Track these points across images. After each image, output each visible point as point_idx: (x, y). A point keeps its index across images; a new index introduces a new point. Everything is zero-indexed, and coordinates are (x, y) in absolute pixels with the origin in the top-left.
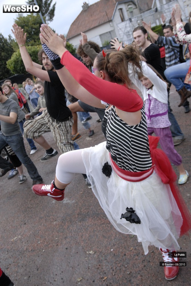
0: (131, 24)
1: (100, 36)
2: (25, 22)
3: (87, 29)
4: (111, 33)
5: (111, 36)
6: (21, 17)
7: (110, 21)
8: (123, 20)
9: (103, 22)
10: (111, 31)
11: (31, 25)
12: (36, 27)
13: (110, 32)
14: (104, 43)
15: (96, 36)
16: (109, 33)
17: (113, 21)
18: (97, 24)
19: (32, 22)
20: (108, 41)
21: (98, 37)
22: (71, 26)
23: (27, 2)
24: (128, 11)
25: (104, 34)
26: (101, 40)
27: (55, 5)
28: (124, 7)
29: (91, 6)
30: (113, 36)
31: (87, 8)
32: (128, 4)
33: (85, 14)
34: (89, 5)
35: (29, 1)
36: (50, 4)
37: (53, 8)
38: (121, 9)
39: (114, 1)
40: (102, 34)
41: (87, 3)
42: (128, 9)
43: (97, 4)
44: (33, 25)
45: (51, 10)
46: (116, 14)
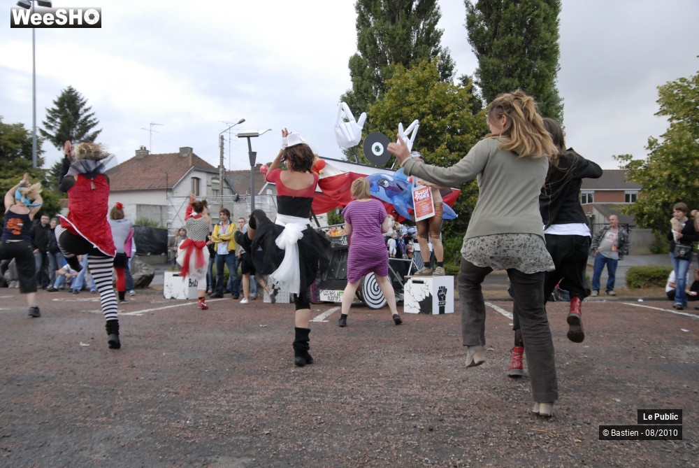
1: (139, 206)
3: (127, 188)
4: (164, 209)
5: (161, 214)
7: (169, 190)
9: (157, 187)
10: (165, 206)
13: (161, 207)
14: (139, 220)
15: (131, 204)
16: (158, 208)
17: (175, 191)
18: (146, 187)
19: (11, 136)
20: (148, 220)
21: (135, 207)
23: (48, 110)
24: (210, 186)
25: (148, 205)
26: (137, 215)
27: (98, 132)
28: (204, 178)
29: (152, 155)
30: (164, 216)
31: (143, 157)
32: (214, 176)
33: (135, 164)
34: (150, 153)
35: (53, 109)
36: (89, 128)
37: (92, 136)
38: (198, 179)
39: (190, 162)
40: (144, 205)
41: (147, 149)
42: (210, 184)
43: (162, 157)
44: (9, 142)
45: (88, 137)
46: (185, 182)
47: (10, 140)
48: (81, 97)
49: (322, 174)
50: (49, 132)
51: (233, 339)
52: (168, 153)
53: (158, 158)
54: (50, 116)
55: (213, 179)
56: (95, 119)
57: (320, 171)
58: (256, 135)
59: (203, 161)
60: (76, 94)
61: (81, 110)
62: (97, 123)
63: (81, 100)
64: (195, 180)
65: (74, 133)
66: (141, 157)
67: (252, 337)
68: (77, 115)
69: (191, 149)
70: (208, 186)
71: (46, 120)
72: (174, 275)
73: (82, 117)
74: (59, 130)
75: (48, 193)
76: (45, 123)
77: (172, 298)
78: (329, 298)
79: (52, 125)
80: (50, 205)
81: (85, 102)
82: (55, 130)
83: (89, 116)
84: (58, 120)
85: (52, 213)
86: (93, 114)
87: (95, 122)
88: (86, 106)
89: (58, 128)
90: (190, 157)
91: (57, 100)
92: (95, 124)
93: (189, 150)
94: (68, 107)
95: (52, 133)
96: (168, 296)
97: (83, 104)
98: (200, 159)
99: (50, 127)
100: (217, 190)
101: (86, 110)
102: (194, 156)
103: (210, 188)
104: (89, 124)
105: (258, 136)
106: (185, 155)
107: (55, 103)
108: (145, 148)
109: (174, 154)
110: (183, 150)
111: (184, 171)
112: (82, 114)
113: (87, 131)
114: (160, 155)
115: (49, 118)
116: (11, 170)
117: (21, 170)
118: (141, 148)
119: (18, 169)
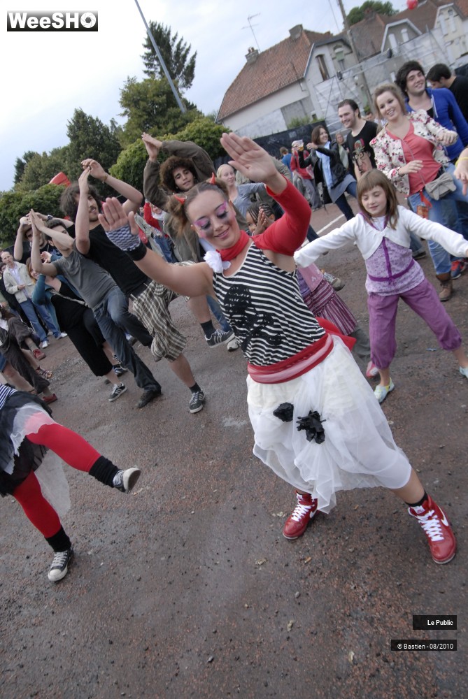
0: (341, 84)
1: (283, 109)
2: (139, 93)
3: (257, 97)
4: (304, 103)
5: (304, 109)
6: (133, 85)
7: (301, 80)
8: (325, 77)
9: (287, 83)
10: (304, 99)
11: (151, 98)
12: (160, 101)
13: (300, 101)
14: (290, 123)
15: (274, 111)
16: (299, 103)
17: (307, 79)
18: (275, 89)
19: (152, 91)
20: (297, 119)
21: (279, 112)
22: (226, 94)
23: (143, 57)
24: (335, 58)
25: (289, 105)
26: (285, 118)
27: (194, 56)
28: (326, 52)
29: (263, 53)
30: (306, 109)
31: (255, 59)
32: (334, 45)
33: (251, 70)
34: (259, 52)
35: (146, 54)
36: (185, 56)
37: (191, 62)
38: (321, 56)
39: (307, 40)
40: (286, 106)
41: (255, 49)
42: (334, 56)
43: (274, 49)
44: (155, 98)
45: (188, 67)
46: (311, 65)
47: (154, 96)
48: (164, 28)
53: (271, 53)
54: (147, 62)
55: (335, 49)
56: (185, 45)
60: (159, 26)
61: (170, 41)
62: (190, 47)
63: (166, 30)
64: (319, 58)
66: (254, 60)
68: (169, 49)
69: (301, 26)
70: (333, 59)
71: (146, 69)
76: (145, 72)
79: (152, 70)
81: (170, 31)
82: (157, 74)
83: (180, 43)
84: (156, 63)
86: (182, 40)
87: (187, 47)
88: (173, 35)
89: (159, 70)
90: (304, 35)
91: (145, 43)
92: (188, 50)
93: (299, 28)
97: (169, 33)
98: (314, 33)
99: (152, 73)
100: (342, 60)
101: (174, 39)
102: (308, 33)
103: (336, 61)
104: (183, 52)
106: (298, 36)
107: (145, 46)
108: (253, 49)
109: (286, 40)
110: (293, 31)
111: (307, 54)
112: (173, 45)
113: (185, 61)
114: (271, 49)
115: (146, 65)
116: (168, 123)
117: (176, 120)
118: (249, 51)
119: (173, 120)
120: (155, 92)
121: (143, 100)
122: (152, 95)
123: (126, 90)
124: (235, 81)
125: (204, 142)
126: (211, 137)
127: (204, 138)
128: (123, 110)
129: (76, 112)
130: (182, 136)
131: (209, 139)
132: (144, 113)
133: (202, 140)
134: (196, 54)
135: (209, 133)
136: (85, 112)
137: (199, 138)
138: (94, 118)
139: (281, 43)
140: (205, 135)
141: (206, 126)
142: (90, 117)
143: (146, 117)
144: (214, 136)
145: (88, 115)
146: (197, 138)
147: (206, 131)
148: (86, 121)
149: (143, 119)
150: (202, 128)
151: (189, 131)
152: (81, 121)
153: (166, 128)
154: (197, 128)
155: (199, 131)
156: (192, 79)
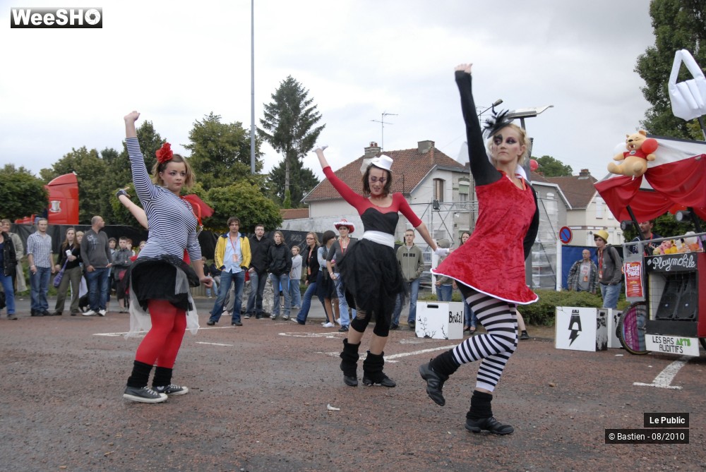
2: (213, 133)
17: (413, 198)
19: (229, 137)
23: (266, 105)
24: (457, 189)
27: (321, 128)
28: (449, 180)
32: (461, 176)
34: (381, 149)
35: (271, 104)
36: (311, 124)
37: (314, 133)
38: (441, 181)
39: (432, 159)
42: (456, 187)
44: (227, 144)
45: (310, 135)
46: (424, 185)
47: (227, 142)
48: (301, 88)
49: (653, 160)
50: (267, 131)
51: (544, 412)
52: (404, 149)
54: (268, 113)
55: (460, 180)
56: (317, 113)
57: (649, 157)
58: (533, 115)
59: (448, 157)
60: (296, 85)
61: (302, 103)
62: (320, 117)
63: (302, 91)
64: (438, 182)
65: (295, 131)
67: (572, 410)
68: (297, 110)
69: (433, 143)
70: (454, 189)
71: (264, 118)
72: (429, 306)
73: (303, 112)
74: (277, 129)
75: (268, 202)
77: (427, 337)
78: (661, 347)
79: (270, 123)
80: (270, 216)
81: (306, 94)
82: (273, 129)
83: (311, 109)
84: (277, 117)
85: (272, 226)
86: (315, 107)
87: (317, 116)
88: (307, 99)
89: (277, 126)
90: (432, 153)
91: (275, 94)
92: (317, 119)
93: (430, 144)
94: (287, 101)
95: (270, 132)
96: (421, 334)
97: (304, 96)
98: (444, 155)
99: (268, 126)
100: (466, 195)
101: (307, 103)
102: (437, 152)
103: (457, 192)
104: (310, 119)
105: (535, 116)
106: (425, 151)
107: (274, 97)
108: (376, 144)
109: (412, 150)
110: (423, 144)
111: (424, 171)
112: (303, 108)
113: (309, 128)
115: (266, 115)
116: (229, 176)
117: (239, 177)
118: (372, 145)
119: (236, 175)
120: (231, 139)
121: (213, 141)
122: (225, 141)
123: (203, 124)
124: (344, 168)
125: (239, 208)
126: (248, 205)
127: (240, 204)
128: (190, 143)
129: (146, 123)
130: (218, 192)
131: (245, 208)
132: (208, 155)
133: (237, 205)
134: (324, 126)
135: (249, 201)
136: (154, 128)
137: (235, 202)
138: (162, 139)
139: (406, 150)
140: (242, 201)
141: (251, 193)
142: (158, 136)
143: (209, 160)
144: (253, 207)
145: (157, 132)
146: (232, 200)
147: (245, 197)
148: (151, 139)
149: (203, 160)
150: (243, 193)
151: (229, 191)
152: (145, 134)
153: (224, 180)
154: (237, 191)
155: (239, 195)
156: (308, 150)
